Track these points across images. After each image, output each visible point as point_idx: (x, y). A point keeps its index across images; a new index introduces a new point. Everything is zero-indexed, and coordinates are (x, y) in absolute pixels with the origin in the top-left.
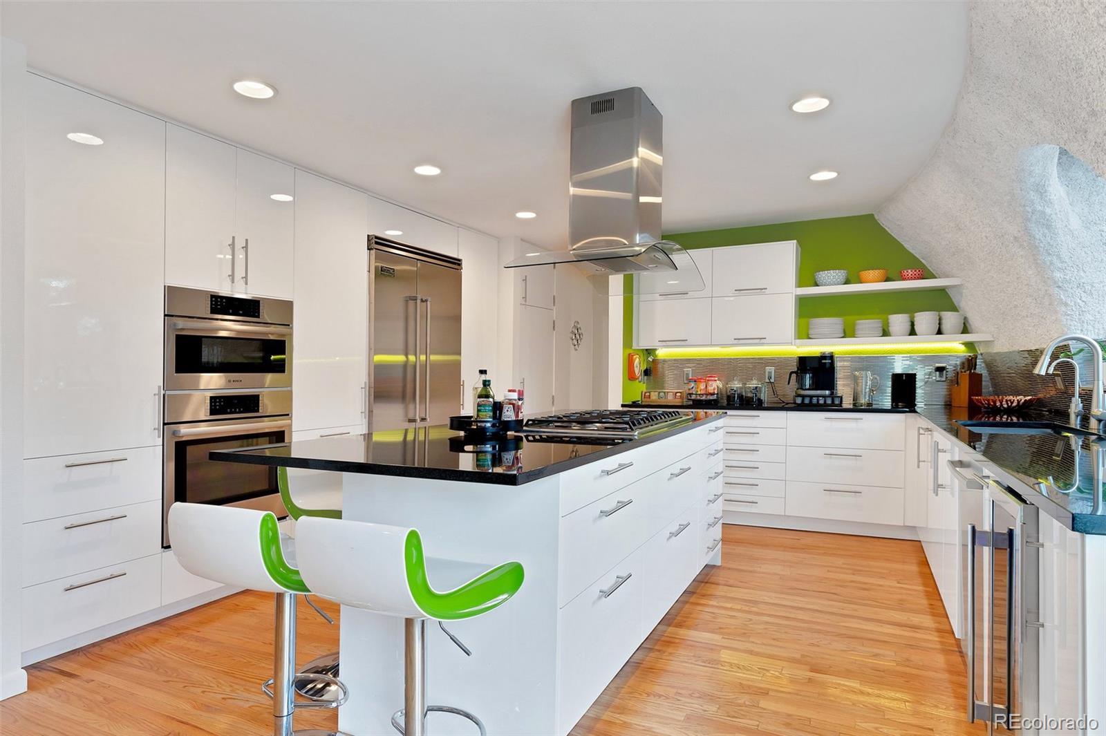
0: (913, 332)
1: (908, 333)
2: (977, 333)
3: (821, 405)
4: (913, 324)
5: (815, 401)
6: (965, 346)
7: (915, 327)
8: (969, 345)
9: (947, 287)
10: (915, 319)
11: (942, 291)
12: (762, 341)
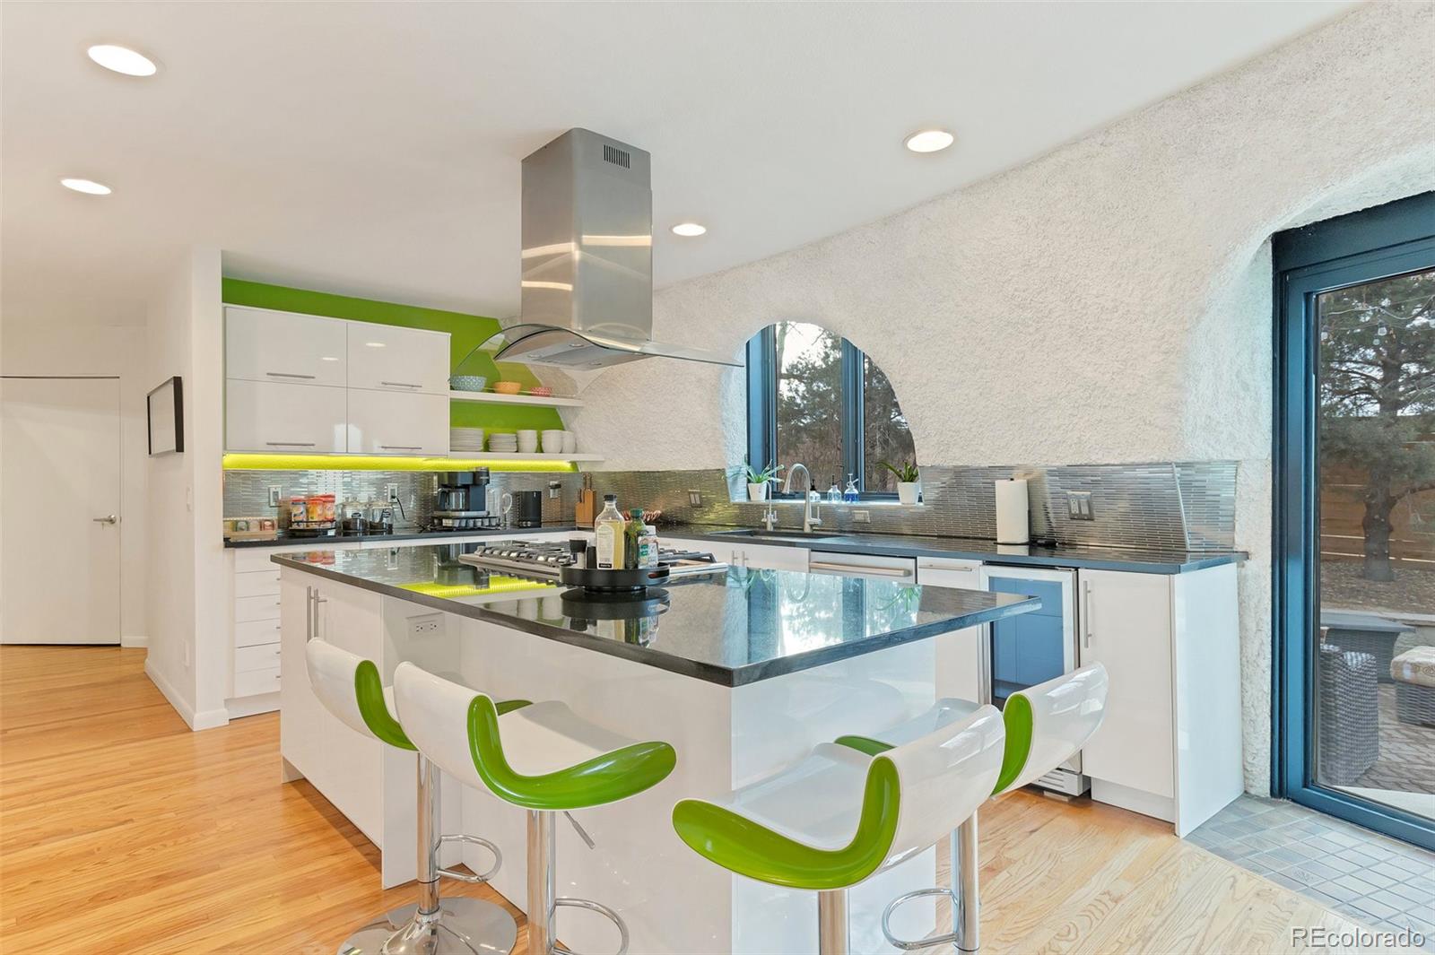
0: (540, 450)
1: (535, 450)
2: (583, 453)
3: (479, 529)
4: (540, 443)
5: (479, 524)
6: (572, 465)
7: (543, 444)
8: (574, 464)
9: (559, 406)
10: (543, 436)
11: (552, 410)
12: (415, 451)
